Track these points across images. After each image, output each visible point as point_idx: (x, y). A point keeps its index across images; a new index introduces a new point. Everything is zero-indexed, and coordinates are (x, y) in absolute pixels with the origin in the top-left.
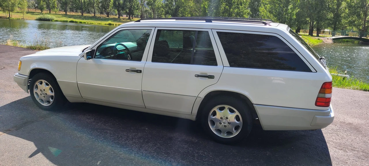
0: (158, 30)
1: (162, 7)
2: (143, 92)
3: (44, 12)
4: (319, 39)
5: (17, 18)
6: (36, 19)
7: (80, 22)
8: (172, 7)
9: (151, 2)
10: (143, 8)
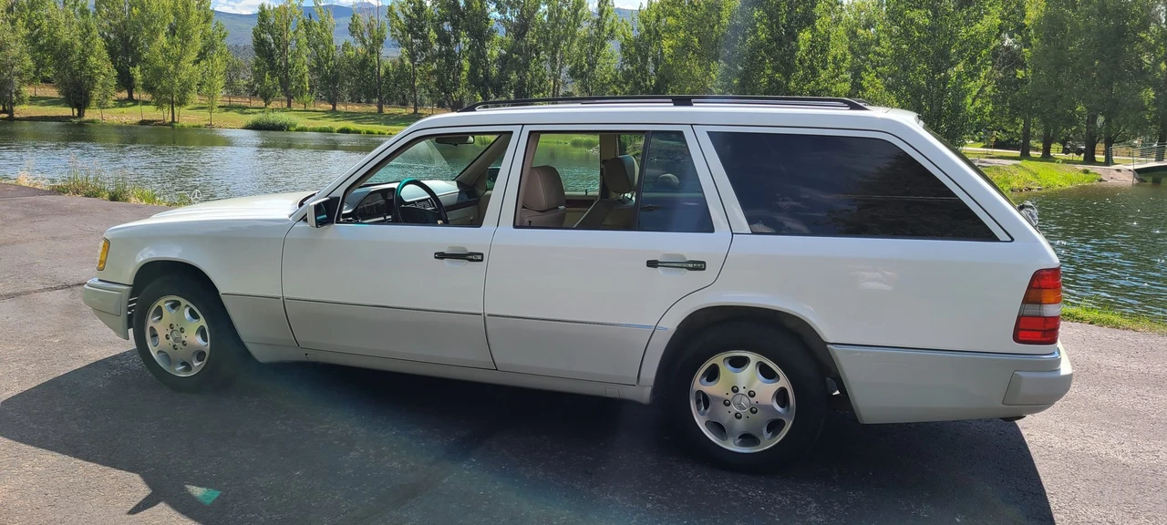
0: (531, 132)
1: (614, 83)
2: (488, 318)
3: (273, 105)
4: (1086, 172)
5: (192, 125)
6: (244, 125)
7: (368, 133)
8: (645, 80)
9: (582, 67)
10: (559, 85)
